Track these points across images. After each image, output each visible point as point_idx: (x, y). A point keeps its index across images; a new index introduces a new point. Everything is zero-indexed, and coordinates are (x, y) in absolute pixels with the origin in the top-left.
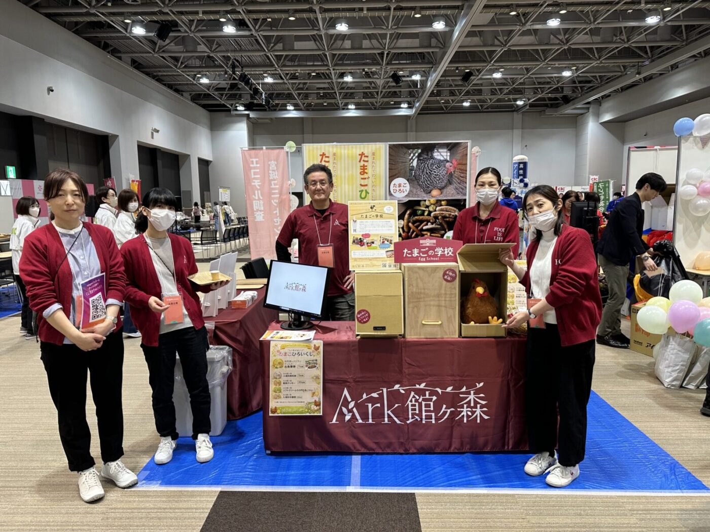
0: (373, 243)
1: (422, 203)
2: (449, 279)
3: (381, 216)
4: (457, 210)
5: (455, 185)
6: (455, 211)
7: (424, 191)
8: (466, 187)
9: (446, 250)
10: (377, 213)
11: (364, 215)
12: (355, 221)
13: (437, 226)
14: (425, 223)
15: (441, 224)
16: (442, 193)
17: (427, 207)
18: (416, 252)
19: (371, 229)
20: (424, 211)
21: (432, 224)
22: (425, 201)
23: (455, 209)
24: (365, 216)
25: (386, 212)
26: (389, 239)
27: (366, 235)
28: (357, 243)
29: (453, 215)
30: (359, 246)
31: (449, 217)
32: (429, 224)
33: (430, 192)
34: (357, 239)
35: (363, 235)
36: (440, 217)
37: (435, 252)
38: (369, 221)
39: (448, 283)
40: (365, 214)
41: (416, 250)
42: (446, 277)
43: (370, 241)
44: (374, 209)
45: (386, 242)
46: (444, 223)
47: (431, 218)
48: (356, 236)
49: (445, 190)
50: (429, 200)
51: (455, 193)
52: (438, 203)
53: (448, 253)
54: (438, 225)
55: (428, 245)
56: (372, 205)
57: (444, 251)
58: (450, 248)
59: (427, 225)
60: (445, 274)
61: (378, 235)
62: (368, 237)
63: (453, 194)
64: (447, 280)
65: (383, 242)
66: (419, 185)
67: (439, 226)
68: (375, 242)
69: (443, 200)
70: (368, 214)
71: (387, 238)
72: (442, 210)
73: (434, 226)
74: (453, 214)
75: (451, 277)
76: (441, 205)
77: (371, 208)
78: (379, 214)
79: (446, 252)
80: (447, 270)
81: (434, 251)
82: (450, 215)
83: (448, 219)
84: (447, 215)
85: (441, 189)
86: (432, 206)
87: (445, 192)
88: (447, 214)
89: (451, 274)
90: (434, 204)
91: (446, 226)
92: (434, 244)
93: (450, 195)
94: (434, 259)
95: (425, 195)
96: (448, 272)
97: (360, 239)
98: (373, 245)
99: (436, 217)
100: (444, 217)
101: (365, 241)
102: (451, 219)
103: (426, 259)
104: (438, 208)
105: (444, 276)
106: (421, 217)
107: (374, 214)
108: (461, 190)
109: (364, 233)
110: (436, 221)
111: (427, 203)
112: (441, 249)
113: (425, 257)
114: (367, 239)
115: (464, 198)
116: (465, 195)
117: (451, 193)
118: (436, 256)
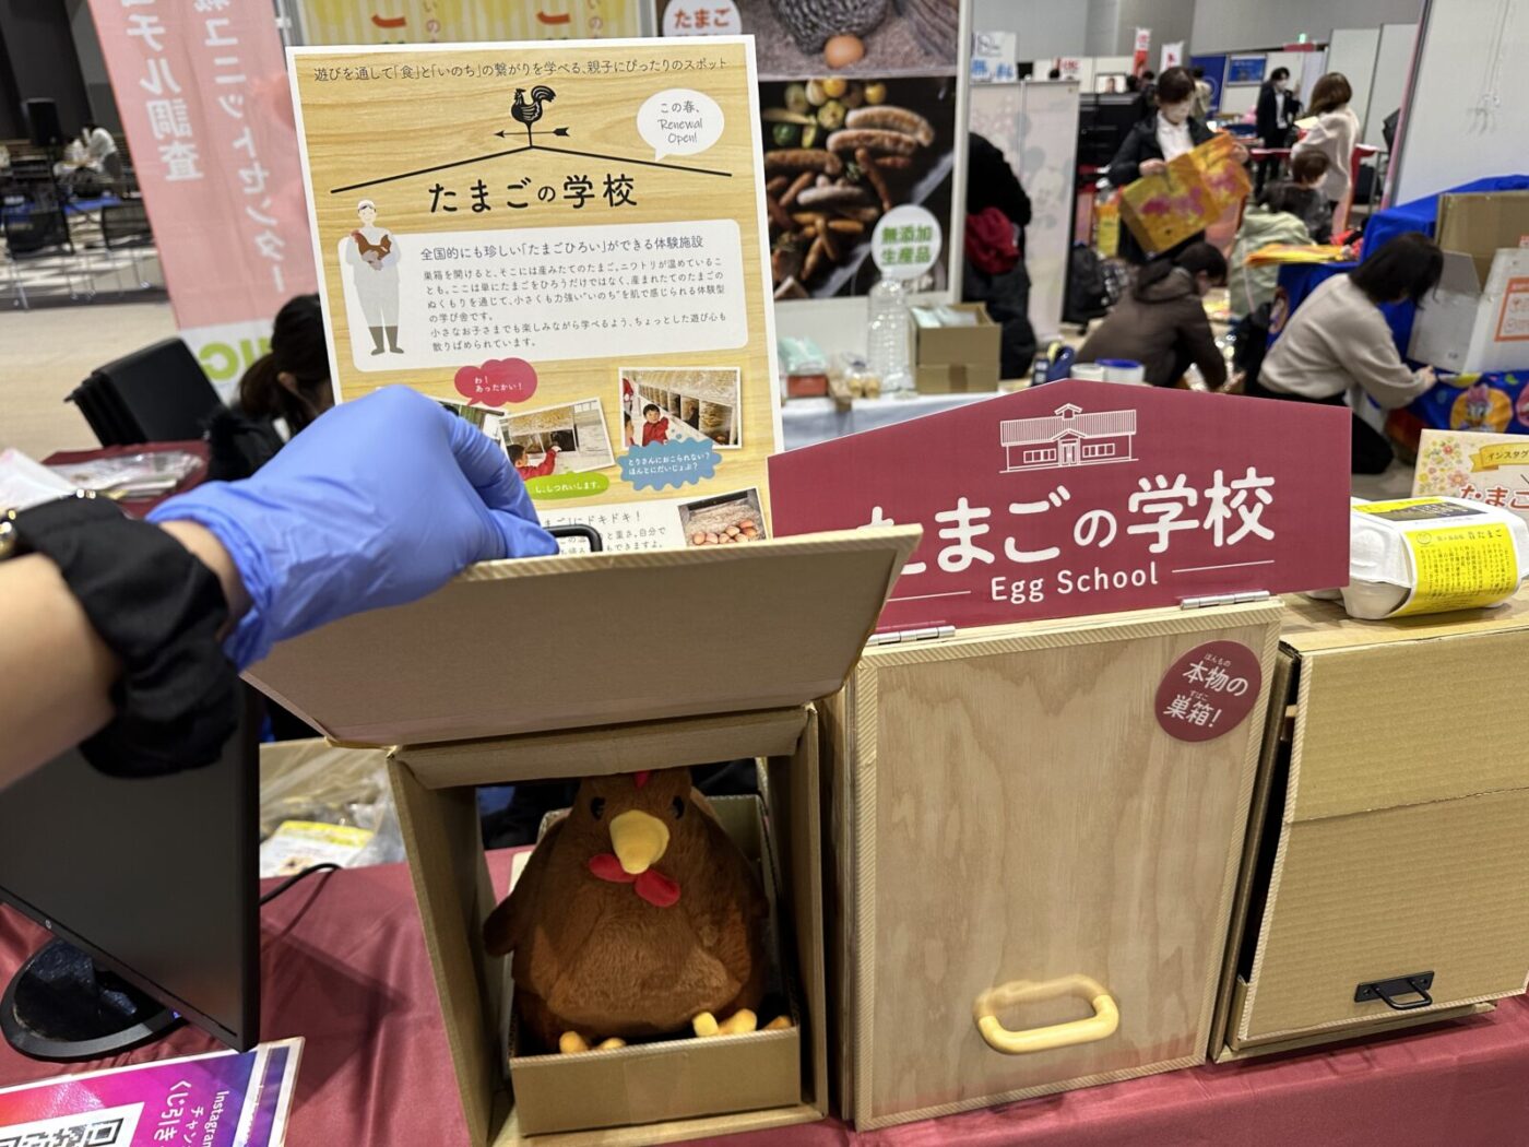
0: (567, 441)
1: (792, 94)
2: (1200, 717)
3: (619, 192)
4: (924, 123)
5: (916, 16)
6: (915, 127)
7: (799, 42)
8: (955, 27)
9: (1217, 492)
10: (578, 166)
11: (460, 181)
12: (374, 250)
13: (849, 189)
14: (805, 177)
15: (863, 181)
16: (866, 52)
17: (813, 110)
18: (965, 533)
19: (538, 314)
20: (800, 129)
21: (833, 179)
22: (804, 84)
23: (916, 118)
24: (465, 199)
25: (662, 151)
26: (706, 396)
27: (494, 370)
29: (909, 145)
31: (894, 153)
32: (821, 180)
33: (822, 49)
35: (465, 379)
36: (860, 153)
37: (1126, 519)
38: (508, 237)
39: (1190, 751)
40: (472, 174)
41: (963, 511)
42: (1178, 708)
43: (537, 431)
44: (546, 123)
45: (678, 429)
46: (874, 178)
47: (828, 159)
49: (878, 40)
50: (819, 83)
51: (917, 54)
52: (853, 92)
53: (1233, 524)
54: (855, 184)
55: (1070, 458)
56: (529, 83)
57: (1205, 505)
58: (1252, 478)
59: (812, 184)
60: (1174, 684)
61: (601, 368)
62: (520, 396)
63: (907, 55)
64: (1181, 731)
65: (655, 432)
66: (780, 17)
67: (856, 191)
68: (584, 436)
69: (873, 82)
70: (497, 177)
71: (687, 391)
72: (866, 123)
73: (838, 188)
74: (907, 138)
75: (1217, 699)
76: (864, 103)
77: (518, 112)
78: (597, 173)
79: (1217, 515)
80: (1197, 655)
81: (1118, 506)
82: (897, 141)
83: (888, 161)
84: (888, 144)
85: (864, 35)
86: (831, 105)
87: (878, 48)
88: (884, 136)
89: (1218, 679)
90: (838, 100)
91: (881, 188)
92: (1121, 443)
93: (898, 59)
94: (1120, 579)
95: (803, 61)
96: (1196, 672)
98: (566, 462)
99: (845, 153)
100: (876, 152)
102: (900, 161)
103: (1050, 588)
104: (853, 116)
105: (1163, 700)
106: (791, 154)
107: (551, 170)
108: (938, 38)
109: (477, 359)
110: (845, 169)
111: (812, 94)
112: (1179, 489)
113: (1046, 570)
114: (510, 410)
115: (947, 71)
116: (952, 59)
117: (900, 55)
118: (1132, 552)
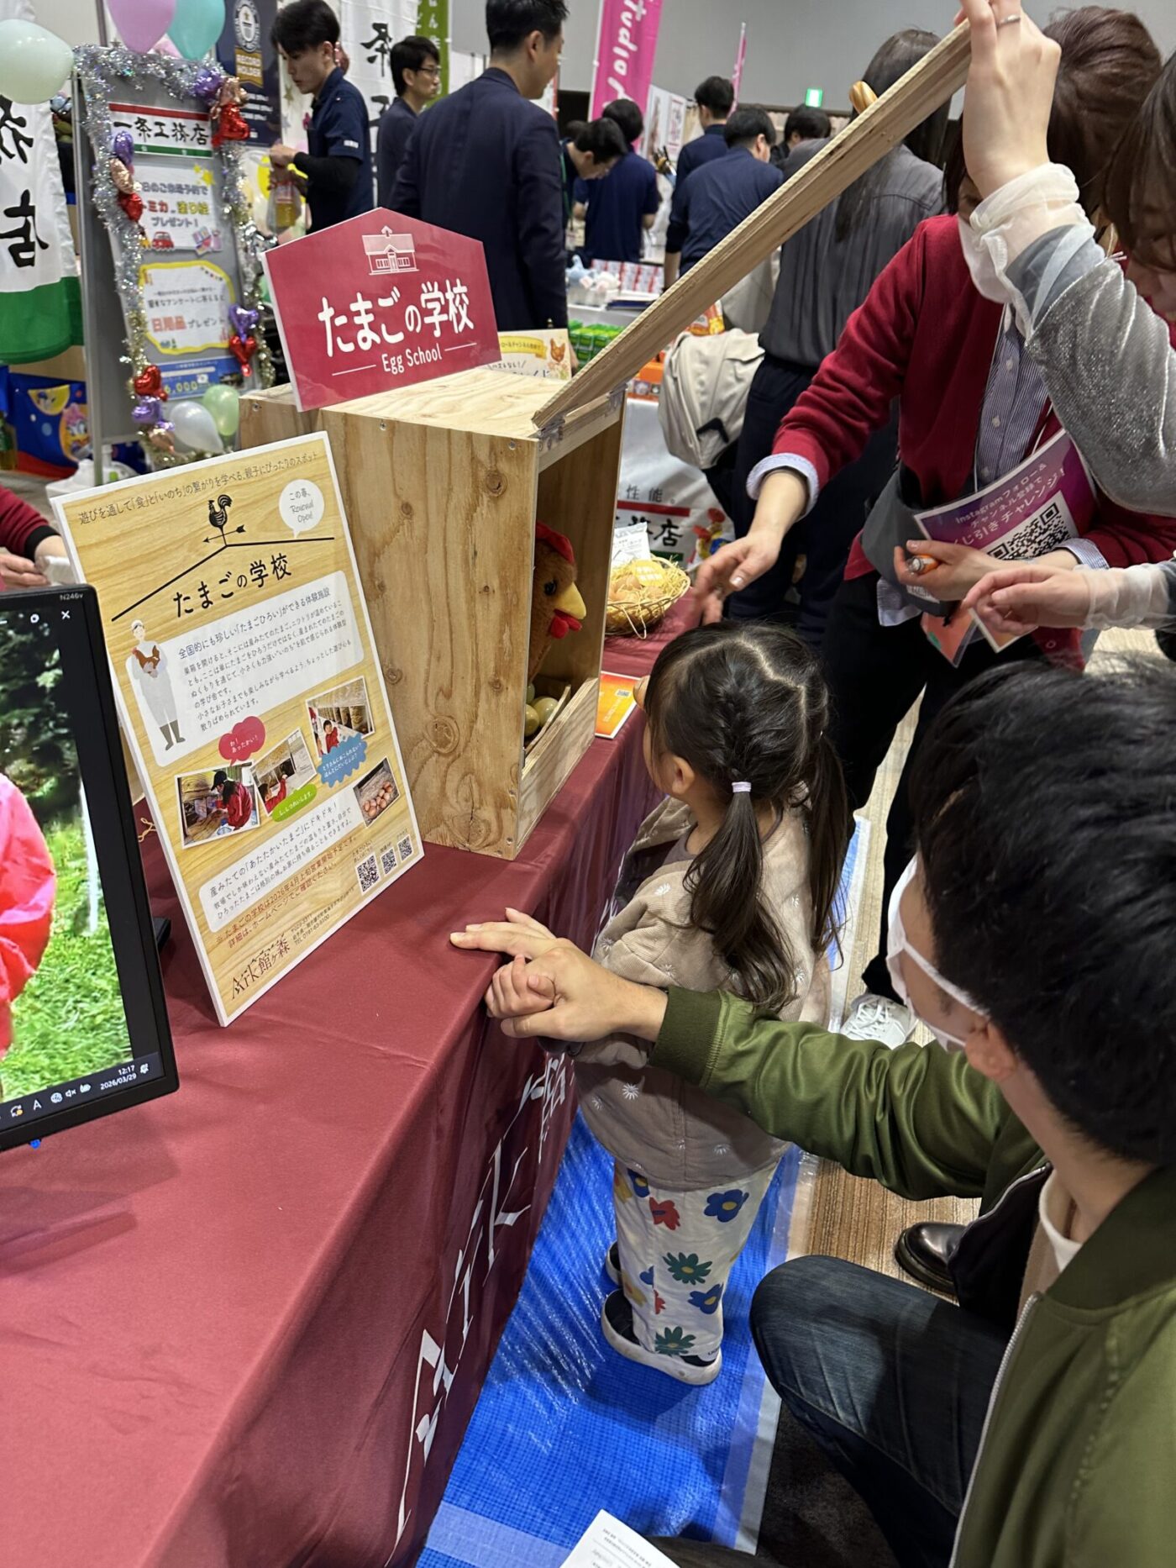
0: (288, 768)
3: (280, 568)
10: (253, 554)
11: (191, 586)
12: (150, 662)
19: (255, 676)
24: (196, 600)
25: (295, 530)
26: (351, 702)
27: (237, 733)
28: (213, 820)
30: (227, 830)
34: (202, 789)
35: (225, 746)
38: (226, 623)
40: (196, 578)
41: (361, 303)
43: (271, 769)
44: (231, 524)
48: (189, 775)
53: (458, 316)
56: (213, 494)
58: (459, 286)
61: (296, 705)
62: (257, 746)
65: (332, 739)
68: (298, 762)
70: (213, 577)
71: (341, 703)
77: (213, 519)
78: (266, 556)
94: (428, 357)
97: (220, 776)
101: (247, 779)
103: (405, 360)
107: (238, 561)
109: (227, 727)
112: (437, 292)
114: (254, 758)
